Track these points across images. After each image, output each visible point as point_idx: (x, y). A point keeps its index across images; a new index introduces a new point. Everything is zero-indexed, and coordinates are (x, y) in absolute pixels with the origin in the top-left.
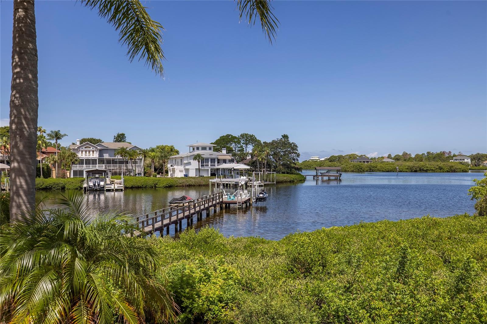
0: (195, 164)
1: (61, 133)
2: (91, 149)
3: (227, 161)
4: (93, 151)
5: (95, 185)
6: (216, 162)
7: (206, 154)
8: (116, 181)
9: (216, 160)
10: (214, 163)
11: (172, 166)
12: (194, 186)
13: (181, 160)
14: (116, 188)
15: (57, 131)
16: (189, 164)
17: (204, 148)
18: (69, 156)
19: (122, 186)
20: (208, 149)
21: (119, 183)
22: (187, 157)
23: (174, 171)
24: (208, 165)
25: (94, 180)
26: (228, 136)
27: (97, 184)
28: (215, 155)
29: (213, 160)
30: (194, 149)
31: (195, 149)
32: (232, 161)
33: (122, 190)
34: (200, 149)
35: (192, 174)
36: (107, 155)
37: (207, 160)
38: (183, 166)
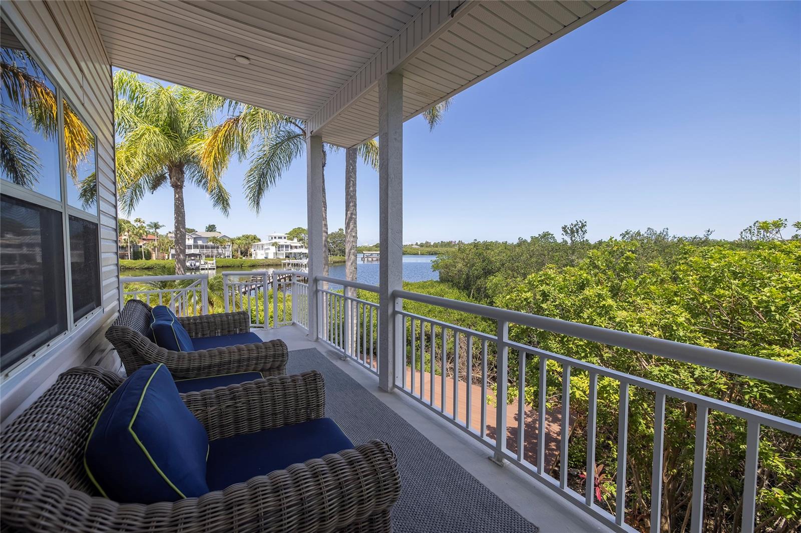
0: (273, 249)
1: (159, 224)
2: (187, 237)
3: (298, 247)
4: (188, 239)
5: (191, 265)
6: (289, 248)
7: (282, 242)
8: (209, 262)
9: (289, 246)
10: (288, 248)
11: (255, 250)
12: (272, 265)
13: (262, 246)
14: (209, 267)
15: (156, 222)
16: (269, 249)
17: (280, 238)
18: (168, 242)
19: (214, 266)
20: (283, 238)
21: (212, 263)
22: (267, 244)
23: (256, 254)
24: (283, 250)
25: (191, 262)
26: (299, 228)
27: (193, 265)
28: (289, 242)
29: (287, 246)
30: (272, 238)
31: (273, 238)
32: (302, 247)
33: (214, 269)
34: (277, 238)
35: (271, 256)
36: (201, 241)
37: (282, 246)
38: (264, 250)
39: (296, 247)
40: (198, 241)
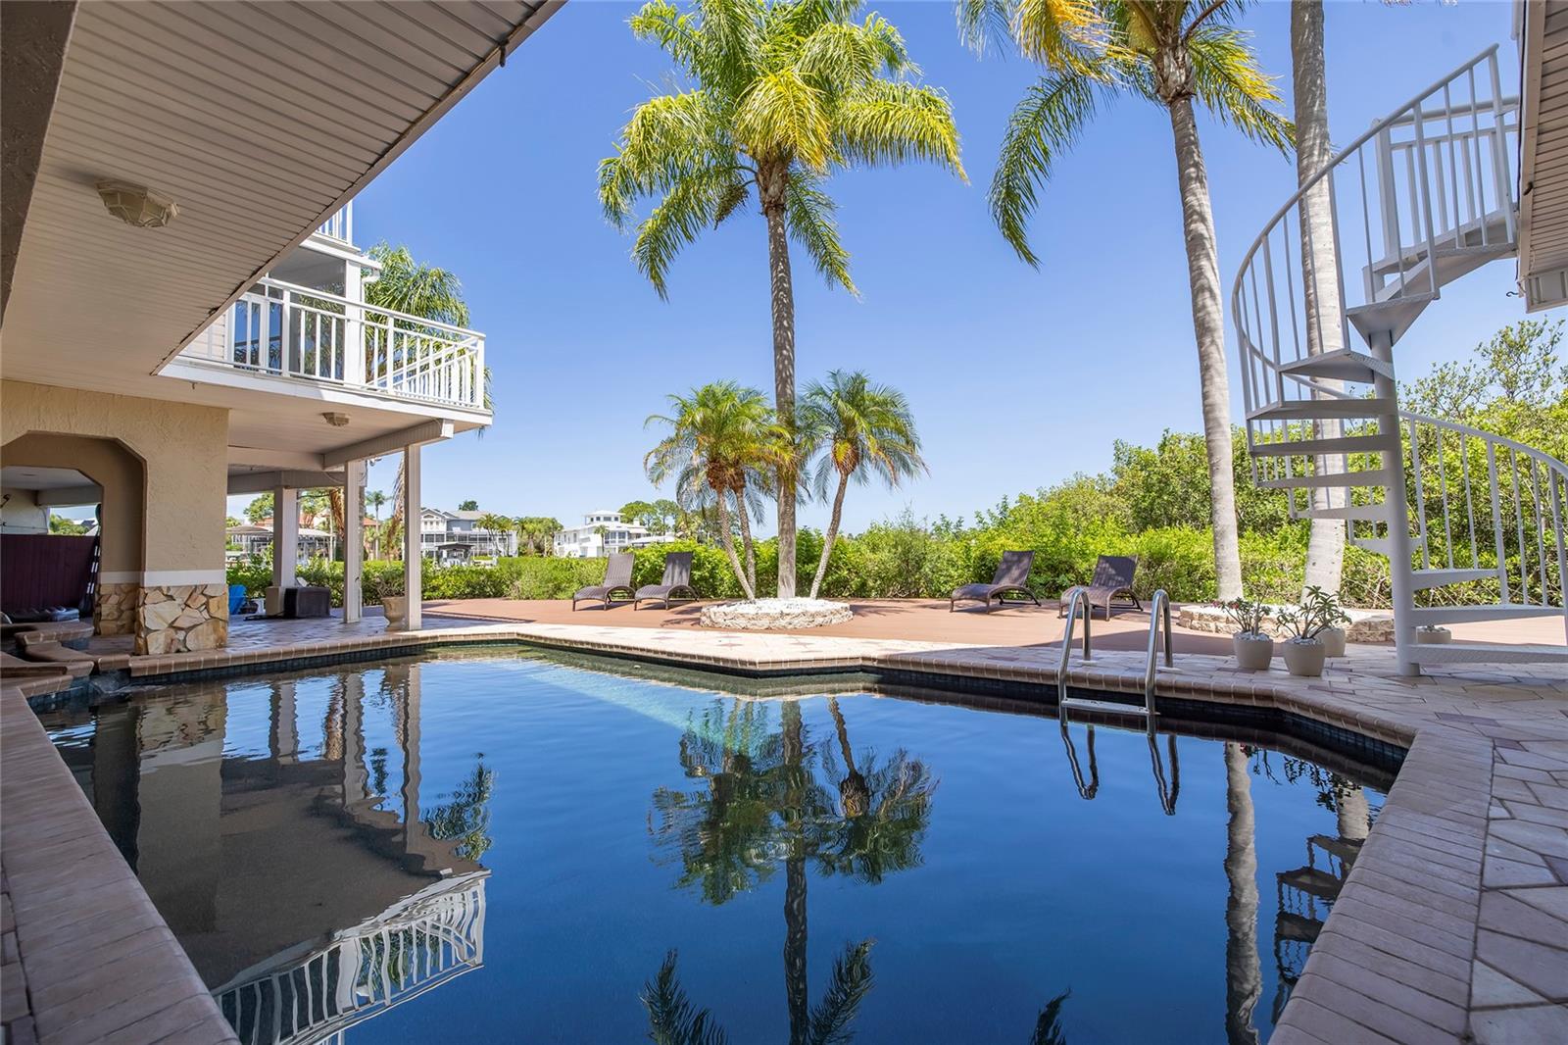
0: (597, 540)
1: (383, 494)
2: (435, 519)
3: (642, 536)
4: (437, 523)
6: (627, 537)
7: (612, 526)
8: (483, 562)
9: (626, 534)
10: (624, 537)
11: (559, 544)
13: (575, 535)
15: (377, 491)
16: (588, 539)
17: (608, 519)
20: (613, 519)
22: (585, 529)
23: (562, 551)
24: (614, 542)
25: (452, 560)
26: (638, 503)
28: (625, 527)
29: (622, 535)
30: (592, 520)
31: (595, 519)
32: (649, 535)
34: (602, 519)
35: (592, 553)
36: (459, 528)
37: (614, 534)
38: (577, 543)
39: (638, 536)
40: (454, 529)
